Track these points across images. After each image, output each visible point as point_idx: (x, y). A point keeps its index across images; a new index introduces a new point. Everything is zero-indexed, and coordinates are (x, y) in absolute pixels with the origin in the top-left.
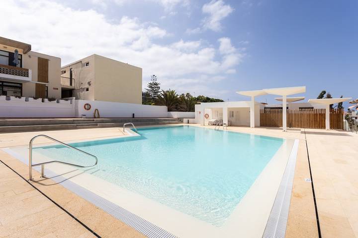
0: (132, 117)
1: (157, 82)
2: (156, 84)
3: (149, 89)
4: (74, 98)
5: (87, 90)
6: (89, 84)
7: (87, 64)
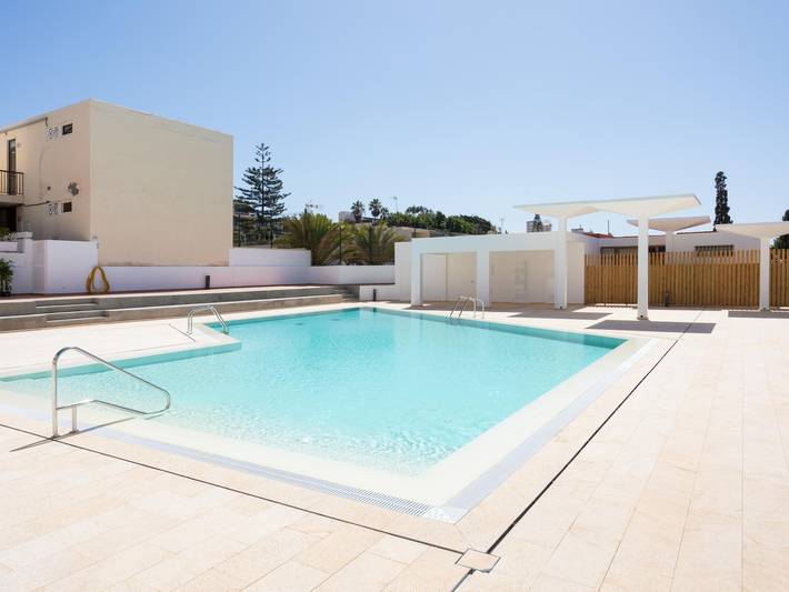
0: (203, 284)
1: (273, 165)
2: (269, 172)
3: (249, 187)
4: (29, 234)
5: (68, 207)
6: (74, 189)
7: (67, 130)
